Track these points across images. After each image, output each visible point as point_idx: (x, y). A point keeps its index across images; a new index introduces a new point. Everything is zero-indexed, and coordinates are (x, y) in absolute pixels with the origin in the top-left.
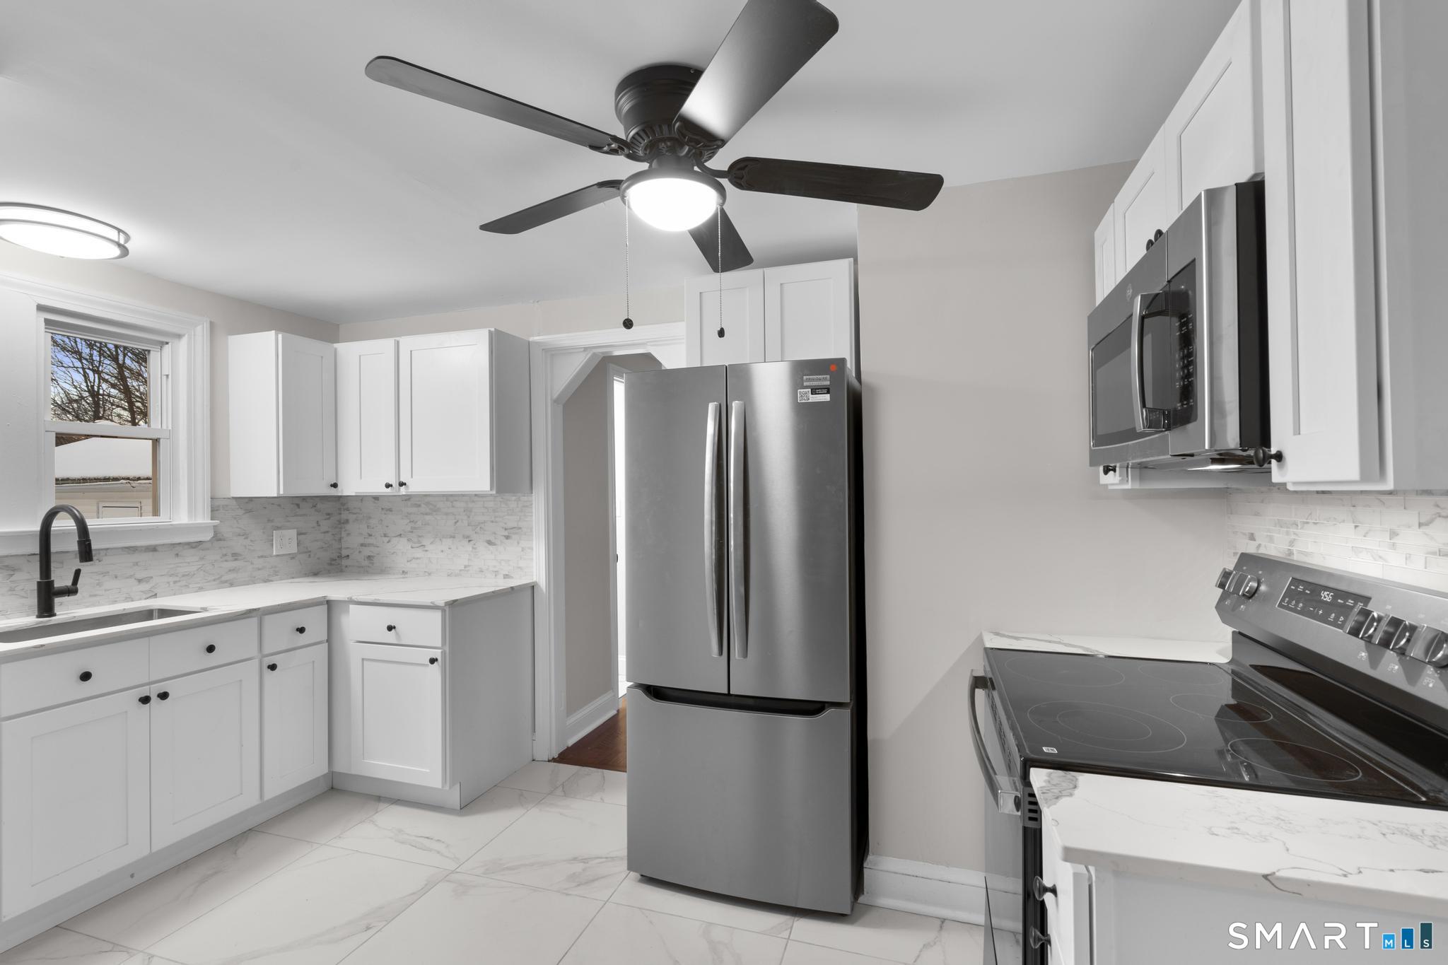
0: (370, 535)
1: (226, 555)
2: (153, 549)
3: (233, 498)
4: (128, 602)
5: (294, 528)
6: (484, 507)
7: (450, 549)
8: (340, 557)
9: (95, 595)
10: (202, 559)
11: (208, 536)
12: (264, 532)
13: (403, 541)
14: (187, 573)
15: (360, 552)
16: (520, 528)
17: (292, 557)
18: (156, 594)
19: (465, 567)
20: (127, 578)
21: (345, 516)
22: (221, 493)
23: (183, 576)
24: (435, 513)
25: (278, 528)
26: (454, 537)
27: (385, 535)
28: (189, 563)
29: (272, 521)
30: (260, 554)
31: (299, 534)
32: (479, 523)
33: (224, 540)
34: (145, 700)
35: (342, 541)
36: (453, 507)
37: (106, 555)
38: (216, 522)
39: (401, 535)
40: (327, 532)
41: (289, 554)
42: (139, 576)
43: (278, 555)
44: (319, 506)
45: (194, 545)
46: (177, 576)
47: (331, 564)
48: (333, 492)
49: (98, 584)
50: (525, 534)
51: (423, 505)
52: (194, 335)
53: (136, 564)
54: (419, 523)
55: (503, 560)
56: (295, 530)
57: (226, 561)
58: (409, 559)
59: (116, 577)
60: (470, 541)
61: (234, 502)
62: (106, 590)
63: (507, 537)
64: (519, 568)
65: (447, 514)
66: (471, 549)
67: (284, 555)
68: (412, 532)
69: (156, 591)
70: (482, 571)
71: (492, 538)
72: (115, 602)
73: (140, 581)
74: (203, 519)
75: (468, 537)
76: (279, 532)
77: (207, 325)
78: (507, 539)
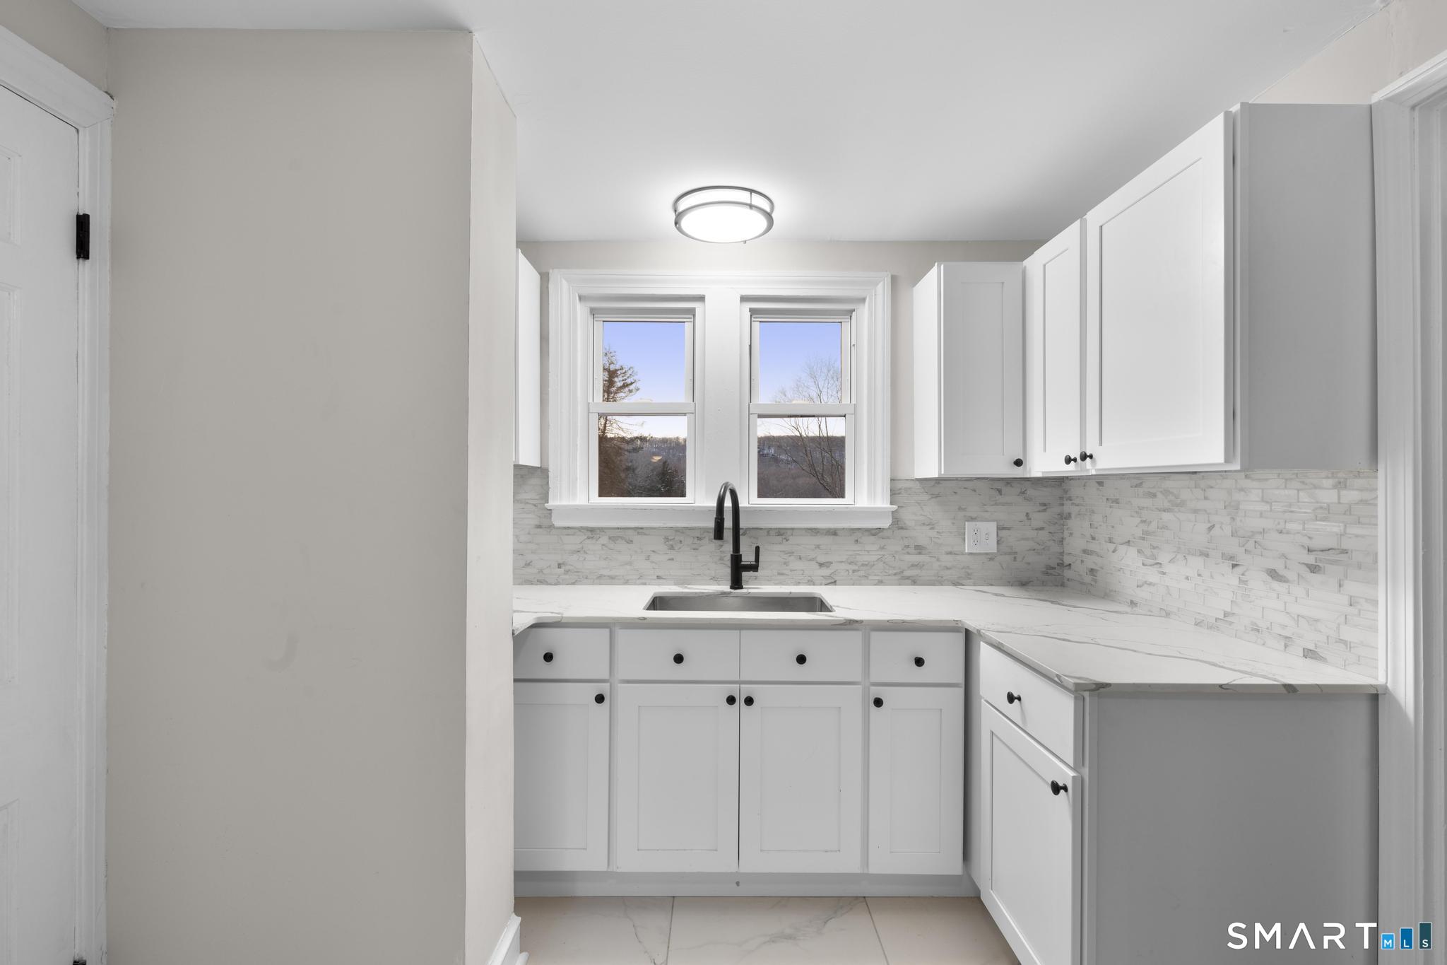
0: (1093, 538)
1: (908, 547)
2: (833, 533)
3: (917, 479)
4: (810, 585)
5: (994, 521)
6: (1263, 500)
7: (1199, 575)
8: (1061, 565)
9: (782, 574)
10: (882, 548)
11: (886, 523)
12: (953, 523)
13: (1132, 552)
14: (866, 563)
15: (1082, 561)
16: (1345, 552)
17: (991, 557)
18: (835, 582)
19: (1226, 614)
20: (810, 560)
21: (1068, 507)
22: (903, 474)
23: (863, 565)
24: (1176, 509)
25: (972, 519)
26: (1207, 555)
27: (1110, 541)
28: (868, 551)
29: (964, 510)
30: (949, 550)
31: (1000, 528)
32: (1254, 533)
33: (906, 529)
34: (731, 700)
35: (1064, 543)
36: (1206, 498)
37: (792, 535)
38: (895, 507)
39: (1129, 541)
40: (1042, 529)
41: (987, 554)
42: (822, 559)
43: (971, 554)
44: (1031, 492)
45: (874, 532)
46: (856, 564)
47: (1047, 573)
48: (1018, 472)
49: (785, 563)
50: (1360, 567)
51: (1159, 495)
52: (875, 295)
53: (818, 547)
54: (1153, 526)
55: (1303, 617)
56: (995, 523)
57: (908, 553)
58: (1140, 583)
59: (800, 558)
60: (1234, 566)
61: (918, 484)
62: (791, 571)
63: (1314, 569)
64: (1345, 642)
65: (1195, 511)
66: (1236, 582)
67: (980, 554)
68: (1143, 539)
69: (836, 578)
70: (1258, 631)
71: (1278, 566)
72: (798, 583)
73: (821, 565)
74: (882, 502)
75: (1232, 558)
76: (973, 524)
77: (888, 280)
78: (1313, 572)
